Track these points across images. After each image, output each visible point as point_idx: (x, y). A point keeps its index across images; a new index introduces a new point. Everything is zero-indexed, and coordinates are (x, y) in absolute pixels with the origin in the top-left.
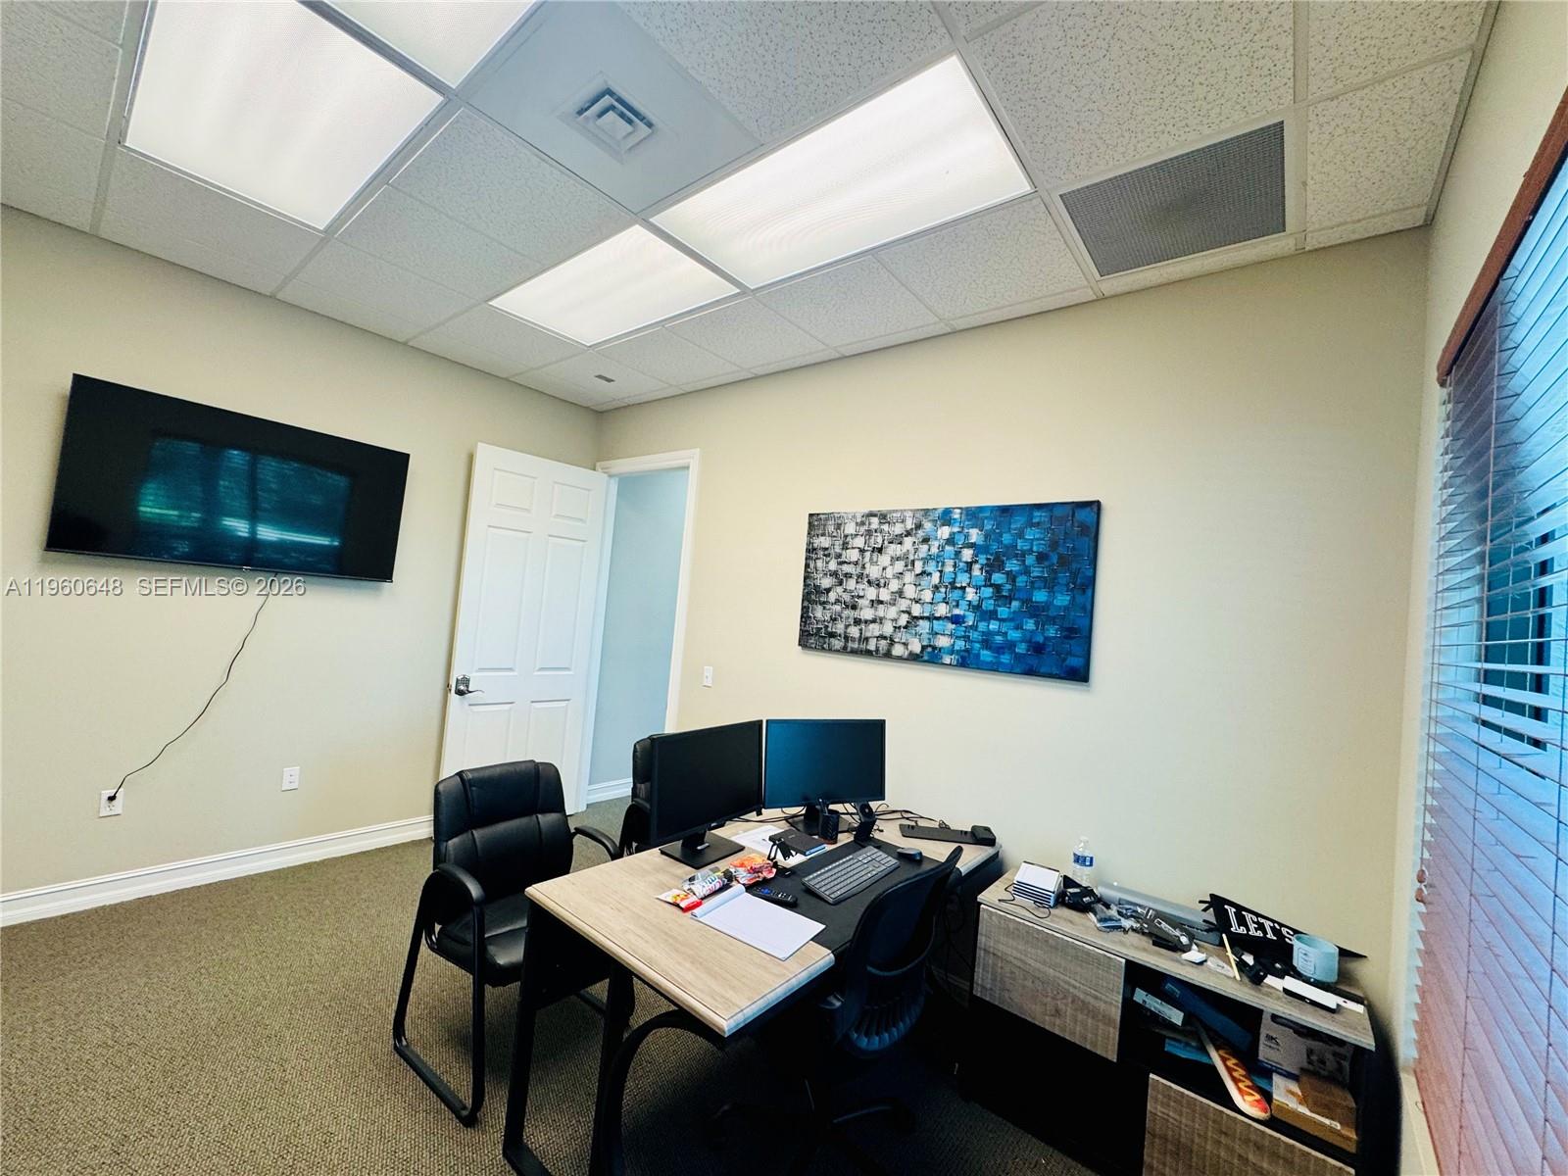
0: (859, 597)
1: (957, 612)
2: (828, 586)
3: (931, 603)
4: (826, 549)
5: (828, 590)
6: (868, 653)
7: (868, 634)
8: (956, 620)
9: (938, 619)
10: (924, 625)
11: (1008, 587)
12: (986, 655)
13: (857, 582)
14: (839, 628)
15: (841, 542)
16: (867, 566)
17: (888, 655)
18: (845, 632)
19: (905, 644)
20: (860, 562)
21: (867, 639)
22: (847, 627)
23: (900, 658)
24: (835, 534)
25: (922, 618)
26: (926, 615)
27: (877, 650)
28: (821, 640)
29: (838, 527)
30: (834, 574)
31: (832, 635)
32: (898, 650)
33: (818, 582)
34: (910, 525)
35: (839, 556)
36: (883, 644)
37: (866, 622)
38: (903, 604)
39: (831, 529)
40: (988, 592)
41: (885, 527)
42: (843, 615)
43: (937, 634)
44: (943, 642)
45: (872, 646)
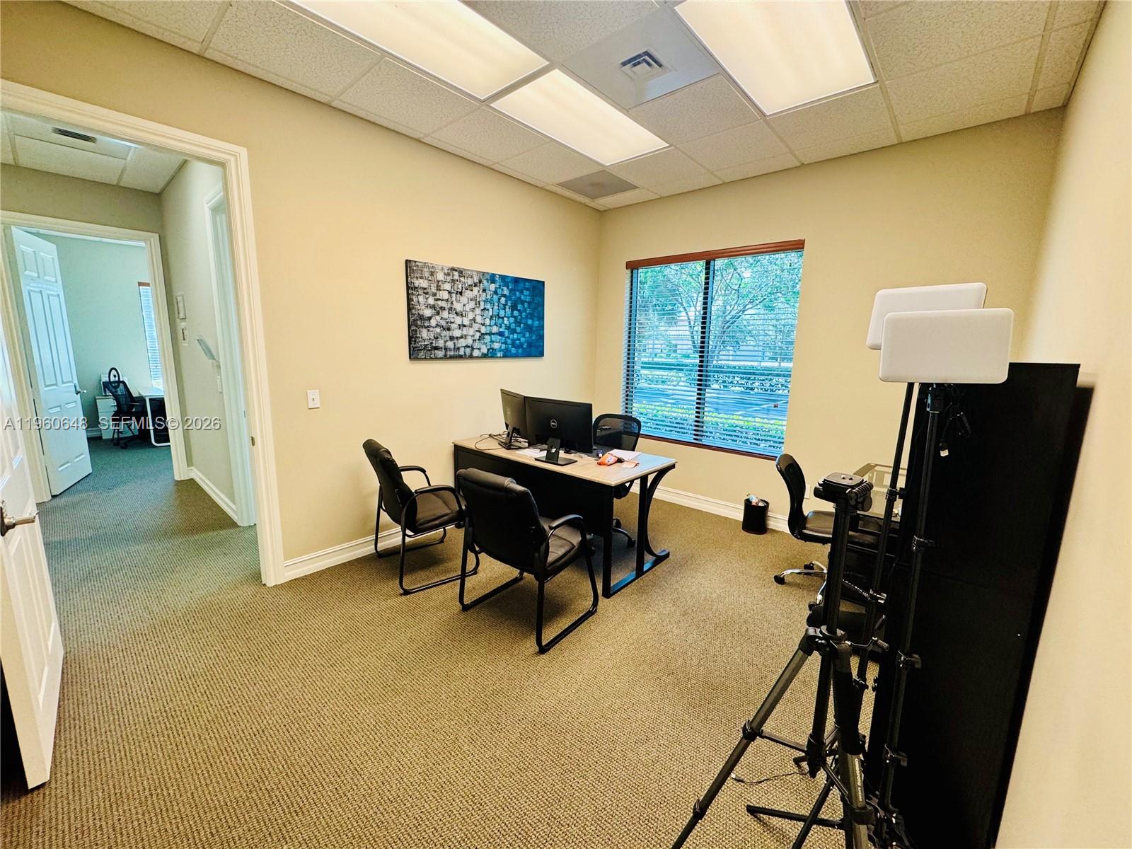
0: (452, 323)
1: (501, 330)
2: (430, 315)
3: (490, 326)
4: (425, 289)
5: (430, 318)
6: (460, 357)
7: (459, 345)
8: (501, 334)
9: (494, 334)
10: (487, 337)
11: (519, 317)
12: (514, 350)
13: (449, 313)
14: (441, 343)
15: (435, 285)
16: (454, 303)
17: (471, 357)
18: (445, 346)
19: (479, 349)
20: (449, 300)
21: (458, 349)
22: (445, 342)
23: (477, 357)
24: (430, 278)
25: (487, 334)
26: (488, 332)
27: (465, 354)
28: (429, 353)
29: (432, 274)
30: (433, 307)
31: (436, 348)
32: (476, 353)
33: (421, 312)
34: (476, 280)
35: (435, 295)
36: (468, 350)
37: (457, 338)
38: (476, 327)
39: (427, 274)
40: (512, 320)
41: (462, 279)
42: (442, 335)
43: (493, 342)
44: (496, 346)
45: (462, 353)
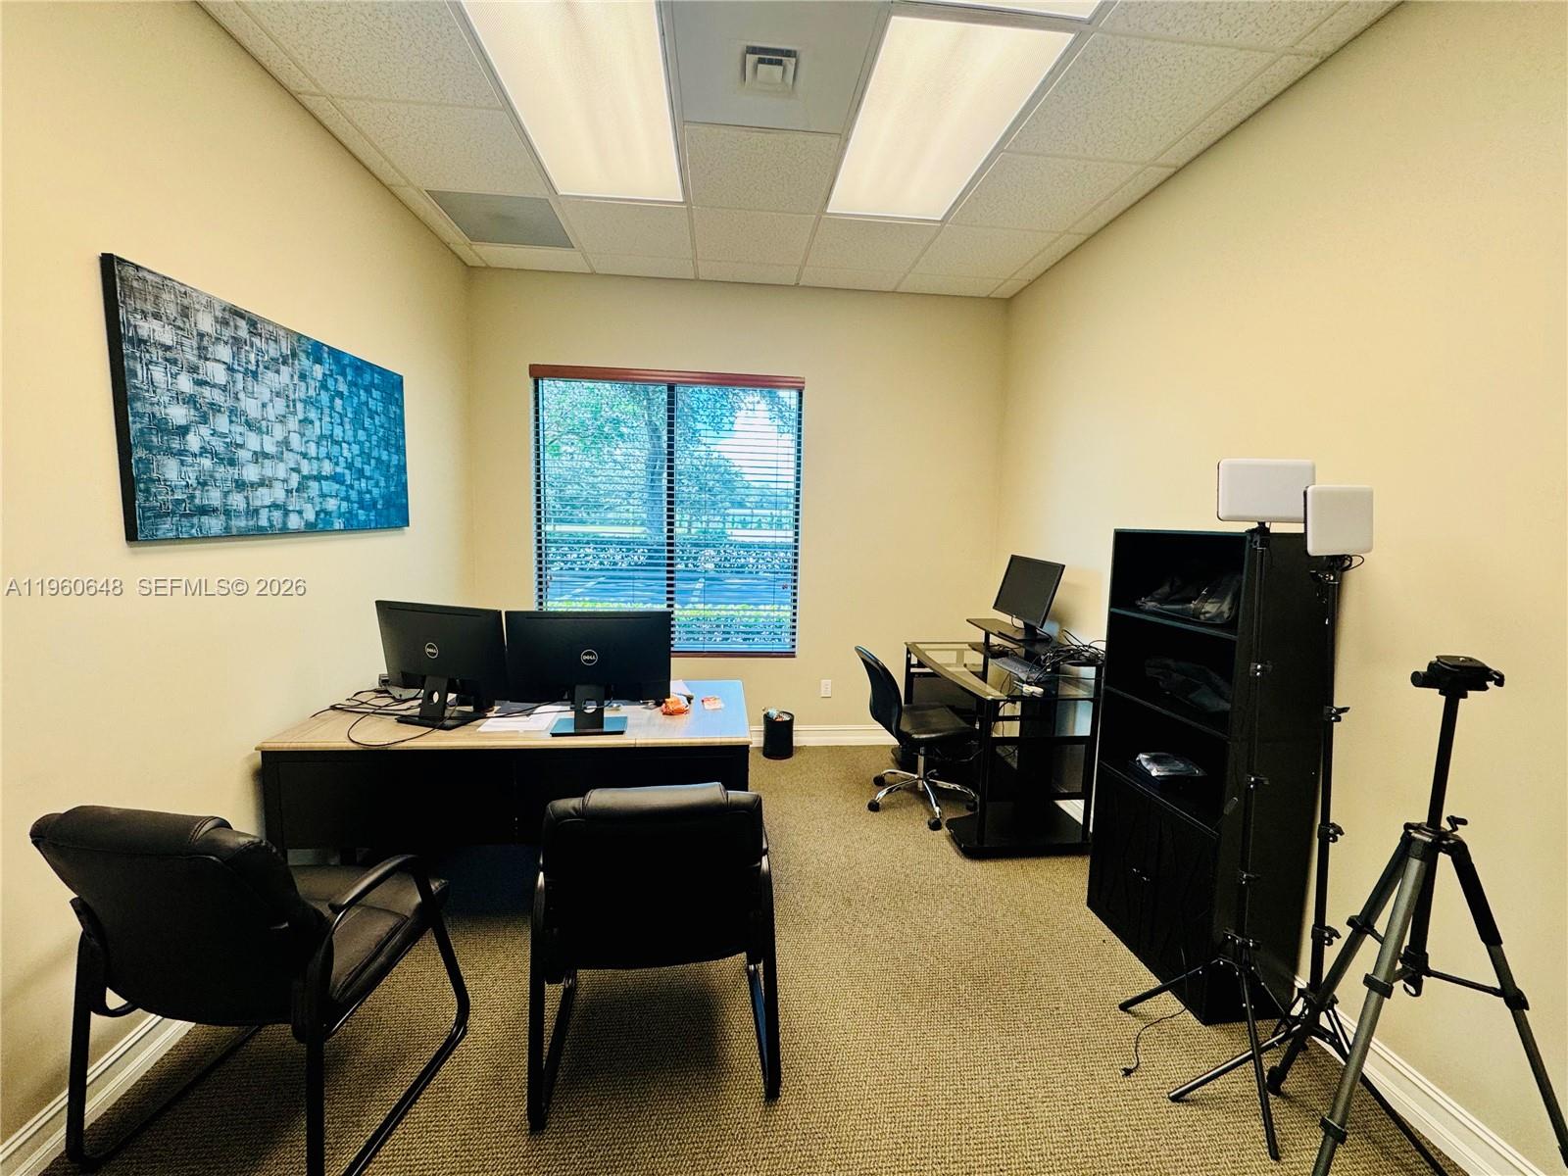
0: (238, 446)
1: (339, 470)
4: (168, 348)
5: (183, 431)
7: (258, 503)
8: (336, 478)
11: (367, 444)
12: (362, 515)
13: (231, 422)
14: (214, 497)
15: (195, 345)
16: (241, 395)
17: (285, 532)
18: (224, 504)
19: (300, 512)
20: (230, 388)
21: (256, 511)
22: (226, 494)
23: (297, 533)
24: (179, 323)
27: (272, 526)
30: (191, 401)
31: (204, 511)
32: (294, 522)
36: (277, 515)
37: (252, 485)
39: (172, 310)
40: (356, 448)
41: (256, 340)
42: (216, 475)
43: (326, 496)
44: (332, 504)
45: (263, 522)
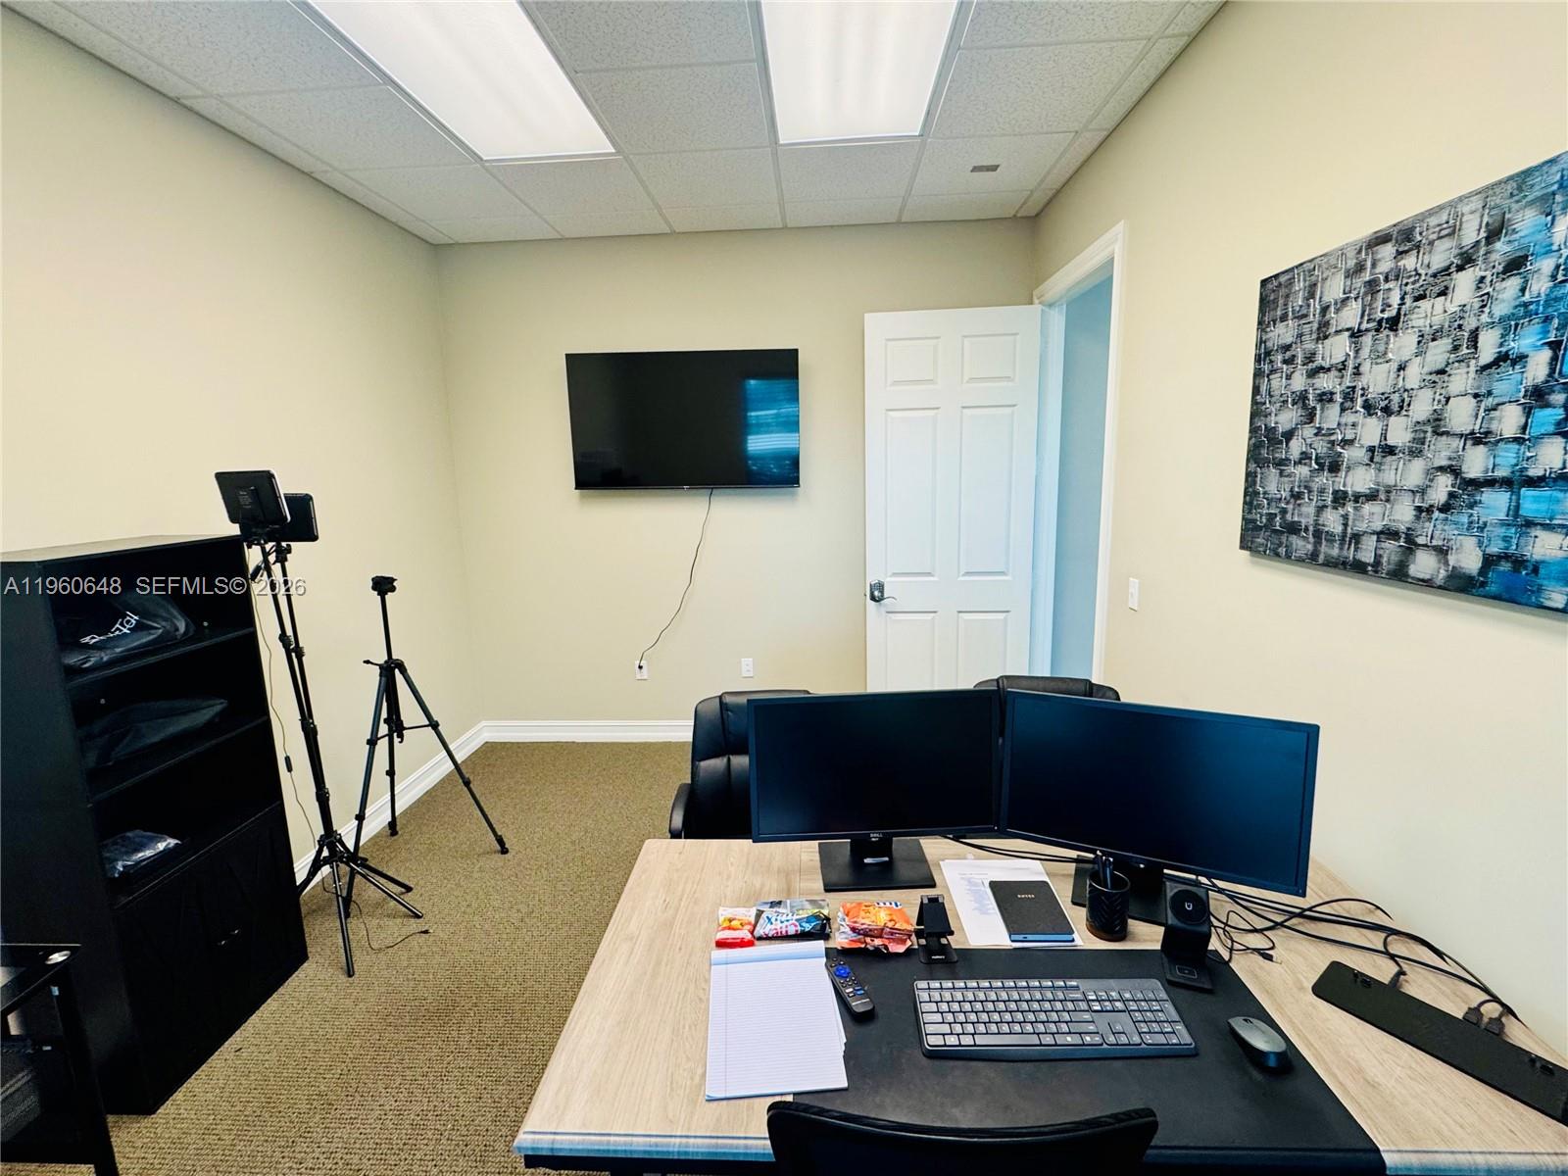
0: (1347, 443)
3: (1520, 441)
4: (1287, 348)
7: (1362, 527)
9: (1536, 482)
14: (1306, 514)
15: (1316, 325)
16: (1365, 368)
17: (1399, 574)
18: (1316, 524)
19: (1442, 552)
20: (1351, 364)
21: (1357, 538)
22: (1320, 509)
23: (1427, 584)
25: (1490, 483)
26: (1500, 473)
27: (1377, 563)
30: (1301, 398)
31: (1293, 529)
33: (1272, 421)
34: (1471, 233)
37: (1357, 497)
38: (1441, 451)
42: (1315, 487)
45: (1367, 556)
